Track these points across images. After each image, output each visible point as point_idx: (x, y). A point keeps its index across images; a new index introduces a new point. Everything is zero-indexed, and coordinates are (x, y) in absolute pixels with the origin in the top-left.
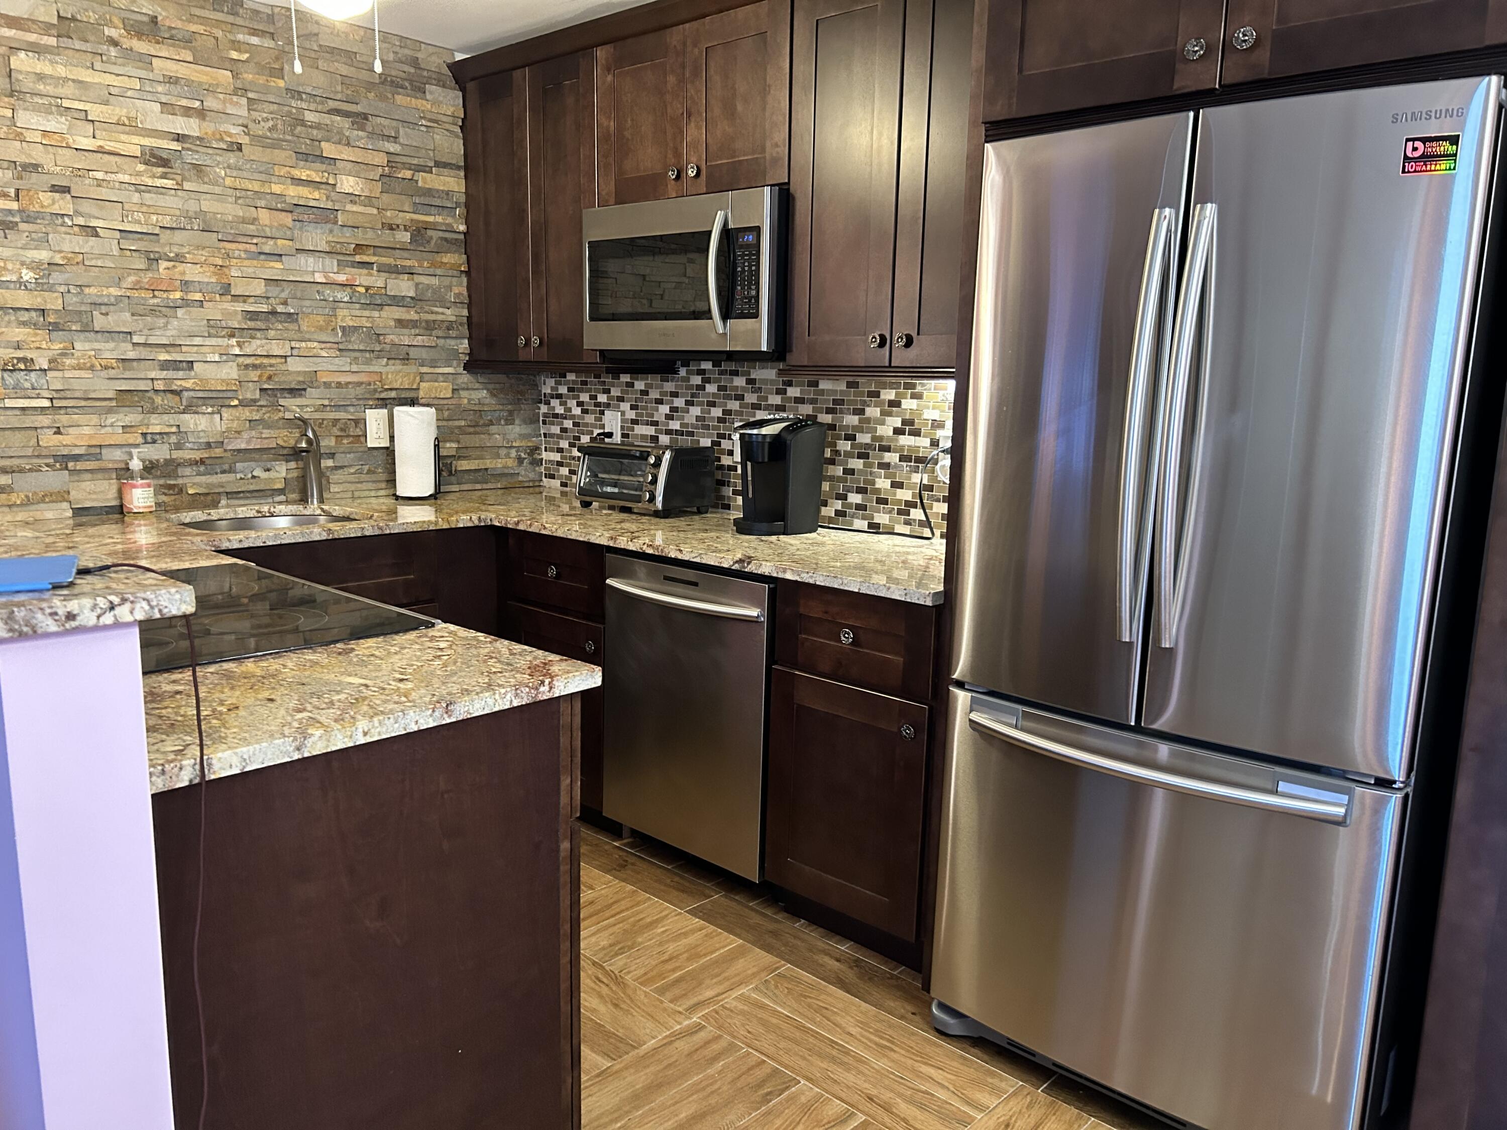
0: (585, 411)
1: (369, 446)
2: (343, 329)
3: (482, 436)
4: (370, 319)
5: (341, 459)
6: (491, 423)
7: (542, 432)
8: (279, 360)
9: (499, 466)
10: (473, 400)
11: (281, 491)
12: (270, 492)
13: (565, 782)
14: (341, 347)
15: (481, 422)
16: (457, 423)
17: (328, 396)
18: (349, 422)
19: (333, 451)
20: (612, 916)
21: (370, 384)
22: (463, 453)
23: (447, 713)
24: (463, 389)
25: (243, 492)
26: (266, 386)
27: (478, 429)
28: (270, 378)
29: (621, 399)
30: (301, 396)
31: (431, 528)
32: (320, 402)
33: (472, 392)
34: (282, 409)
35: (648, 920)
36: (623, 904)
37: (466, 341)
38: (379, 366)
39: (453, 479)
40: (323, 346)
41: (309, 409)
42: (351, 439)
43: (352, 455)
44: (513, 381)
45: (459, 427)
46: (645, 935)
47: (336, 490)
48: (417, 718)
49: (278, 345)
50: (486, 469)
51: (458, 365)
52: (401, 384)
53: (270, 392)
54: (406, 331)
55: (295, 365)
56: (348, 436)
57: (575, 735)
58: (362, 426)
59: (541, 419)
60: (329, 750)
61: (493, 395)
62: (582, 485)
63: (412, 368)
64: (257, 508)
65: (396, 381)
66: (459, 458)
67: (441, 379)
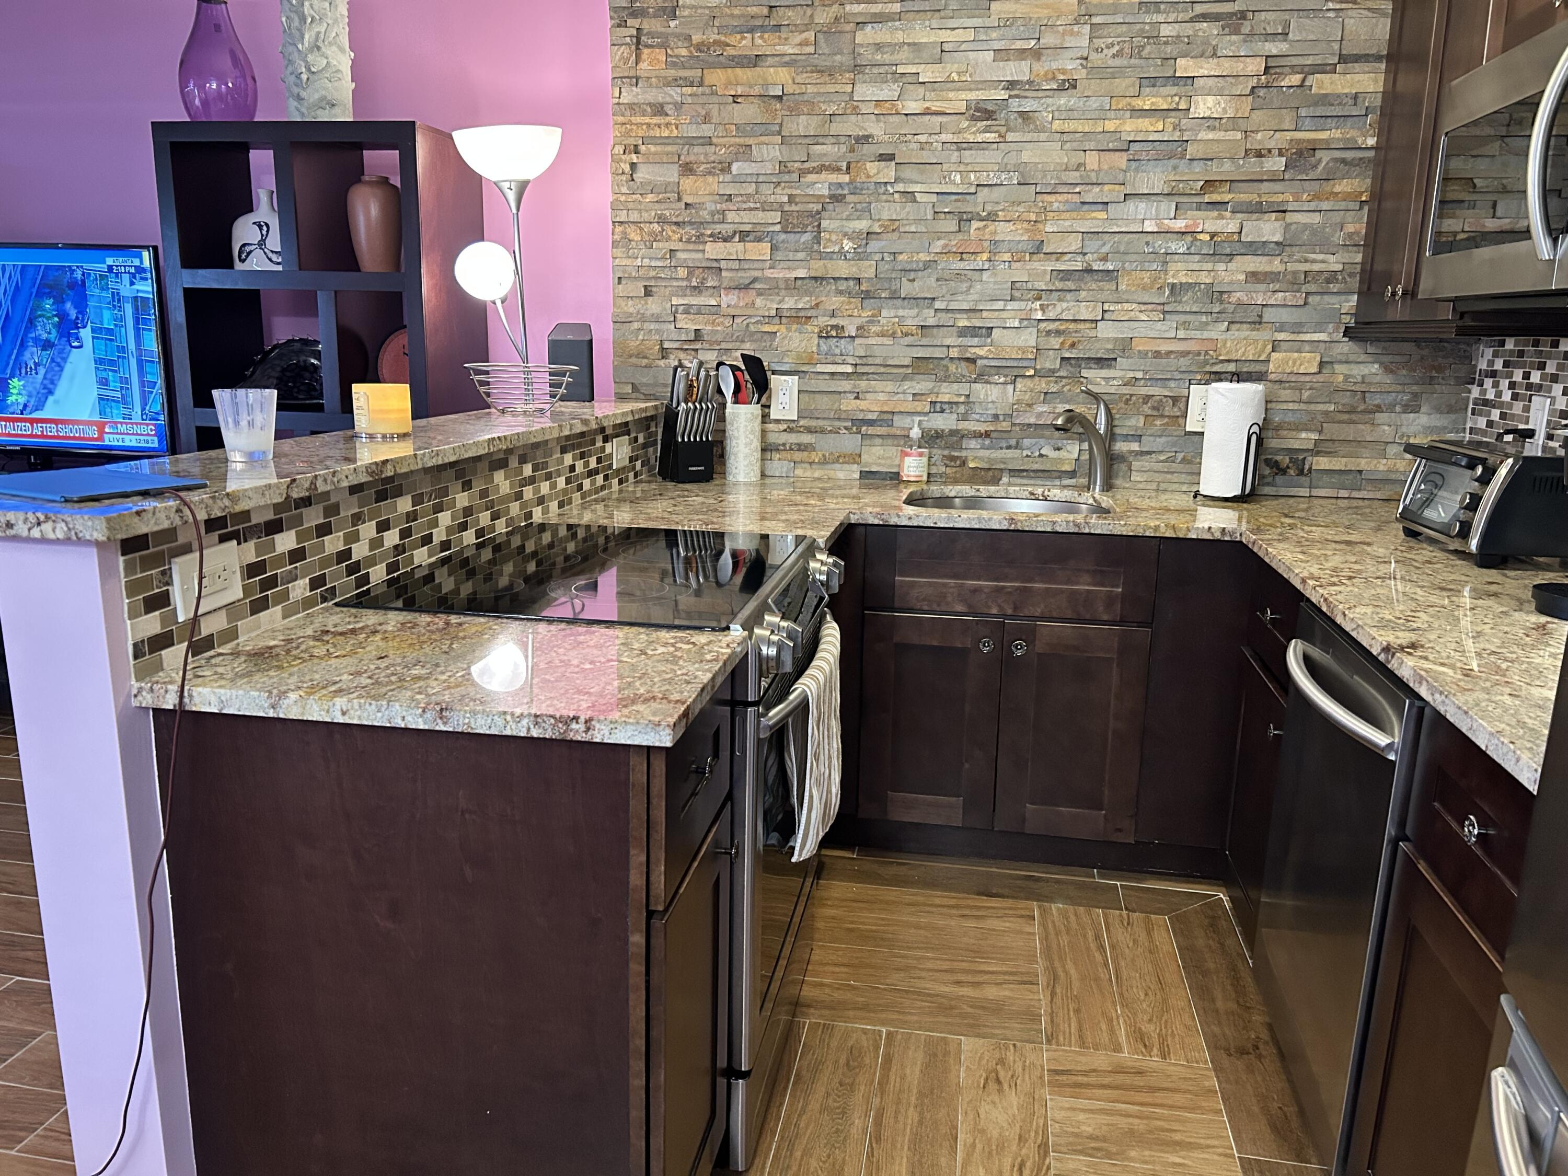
0: (1515, 397)
1: (1188, 429)
2: (1173, 286)
3: (1361, 427)
4: (1212, 274)
5: (1148, 443)
6: (1378, 409)
7: (1468, 426)
8: (1088, 325)
9: (1381, 468)
10: (1354, 377)
11: (1072, 474)
12: (1057, 474)
13: (637, 857)
14: (1167, 308)
15: (1362, 407)
16: (1321, 407)
17: (1142, 368)
18: (1164, 400)
19: (1139, 433)
20: (1142, 1104)
21: (1199, 354)
22: (1329, 447)
23: (441, 718)
24: (1340, 362)
25: (1027, 471)
26: (1067, 355)
27: (1354, 417)
28: (1073, 345)
29: (1555, 379)
30: (1109, 367)
31: (1147, 534)
32: (1131, 374)
33: (1353, 366)
34: (1085, 381)
35: (1177, 1137)
36: (1178, 1098)
37: (1355, 297)
38: (1217, 332)
39: (1303, 479)
40: (1143, 308)
41: (1115, 382)
42: (1166, 420)
43: (1163, 439)
44: (1425, 352)
45: (1326, 413)
46: (1147, 1153)
47: (1138, 479)
48: (404, 713)
49: (1087, 307)
50: (1360, 472)
51: (1336, 330)
52: (1244, 354)
53: (1073, 362)
54: (1262, 287)
55: (1106, 331)
56: (1162, 416)
57: (654, 801)
58: (1182, 405)
59: (1471, 406)
60: (305, 718)
61: (1387, 369)
62: (1407, 502)
63: (1265, 335)
64: (1030, 489)
65: (1237, 351)
66: (1317, 453)
67: (1307, 348)
